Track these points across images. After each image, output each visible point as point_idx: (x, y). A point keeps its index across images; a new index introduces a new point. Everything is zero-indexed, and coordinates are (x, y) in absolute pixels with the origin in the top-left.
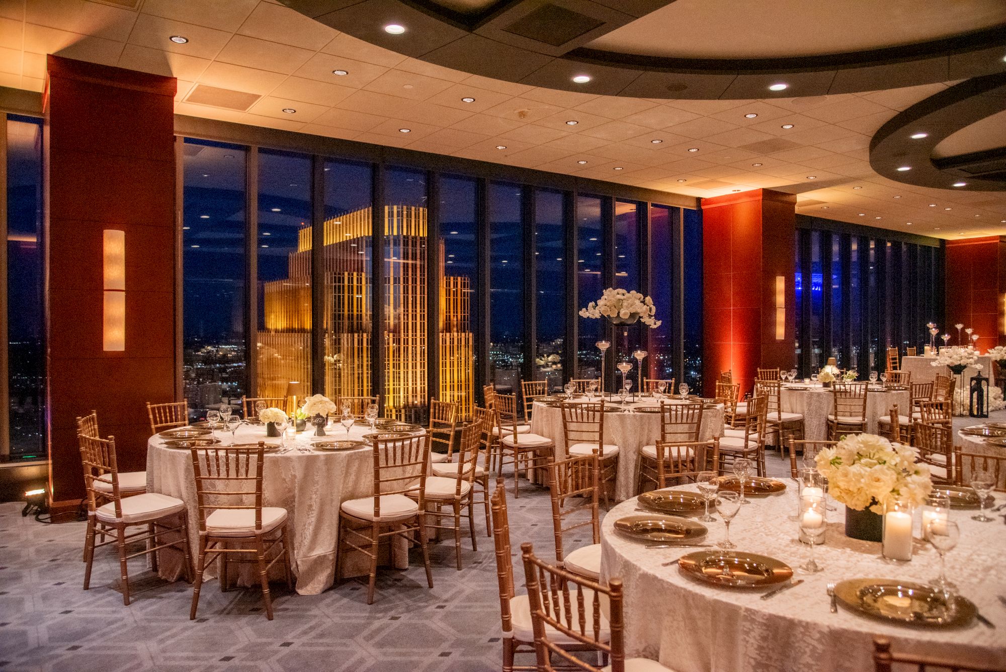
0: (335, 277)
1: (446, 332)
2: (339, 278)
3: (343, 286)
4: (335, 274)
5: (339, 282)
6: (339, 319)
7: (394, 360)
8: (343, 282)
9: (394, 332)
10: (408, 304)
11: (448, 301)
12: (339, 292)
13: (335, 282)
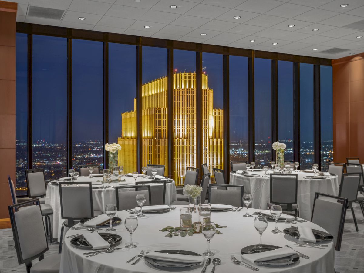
0: (157, 111)
1: (214, 138)
2: (159, 111)
3: (161, 115)
4: (157, 109)
5: (159, 113)
6: (159, 132)
7: (187, 153)
8: (161, 113)
9: (187, 138)
10: (194, 124)
11: (215, 122)
12: (159, 118)
13: (157, 113)
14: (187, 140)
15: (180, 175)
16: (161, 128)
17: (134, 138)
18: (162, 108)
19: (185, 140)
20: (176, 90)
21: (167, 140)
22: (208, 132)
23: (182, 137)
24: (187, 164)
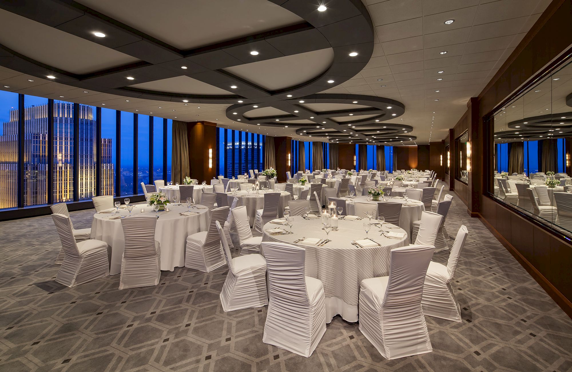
3: (39, 141)
8: (39, 139)
12: (37, 144)
14: (70, 165)
15: (62, 197)
16: (39, 153)
17: (3, 163)
18: (41, 135)
19: (68, 165)
20: (58, 118)
21: (47, 165)
22: (93, 158)
23: (65, 162)
24: (70, 186)
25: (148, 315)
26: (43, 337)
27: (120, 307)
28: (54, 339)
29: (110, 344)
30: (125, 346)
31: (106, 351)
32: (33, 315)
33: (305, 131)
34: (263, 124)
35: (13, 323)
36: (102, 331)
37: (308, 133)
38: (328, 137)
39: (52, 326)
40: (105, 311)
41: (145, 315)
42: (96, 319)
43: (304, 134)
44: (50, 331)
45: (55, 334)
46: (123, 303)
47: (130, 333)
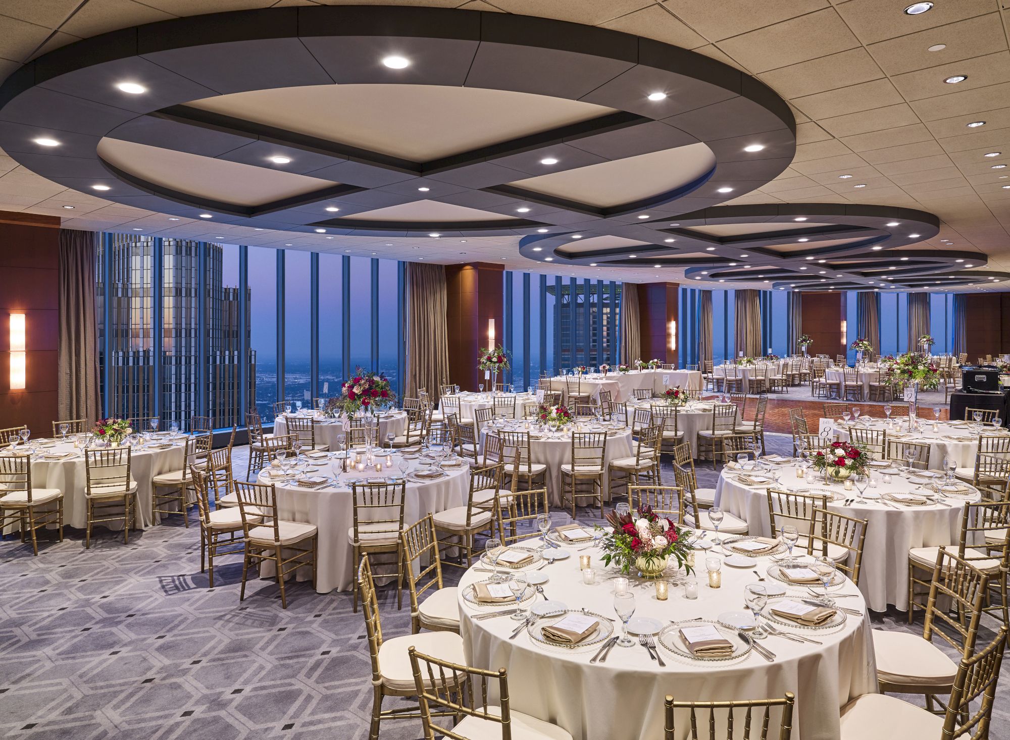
25: (354, 640)
26: (205, 655)
27: (311, 622)
28: (219, 659)
29: (296, 675)
30: (317, 682)
31: (291, 685)
32: (189, 621)
33: (705, 273)
34: (601, 264)
35: (164, 630)
36: (286, 655)
37: (714, 276)
38: (767, 281)
39: (216, 640)
40: (291, 626)
41: (349, 639)
42: (276, 636)
43: (704, 278)
44: (214, 648)
45: (222, 652)
46: (316, 616)
47: (325, 664)
